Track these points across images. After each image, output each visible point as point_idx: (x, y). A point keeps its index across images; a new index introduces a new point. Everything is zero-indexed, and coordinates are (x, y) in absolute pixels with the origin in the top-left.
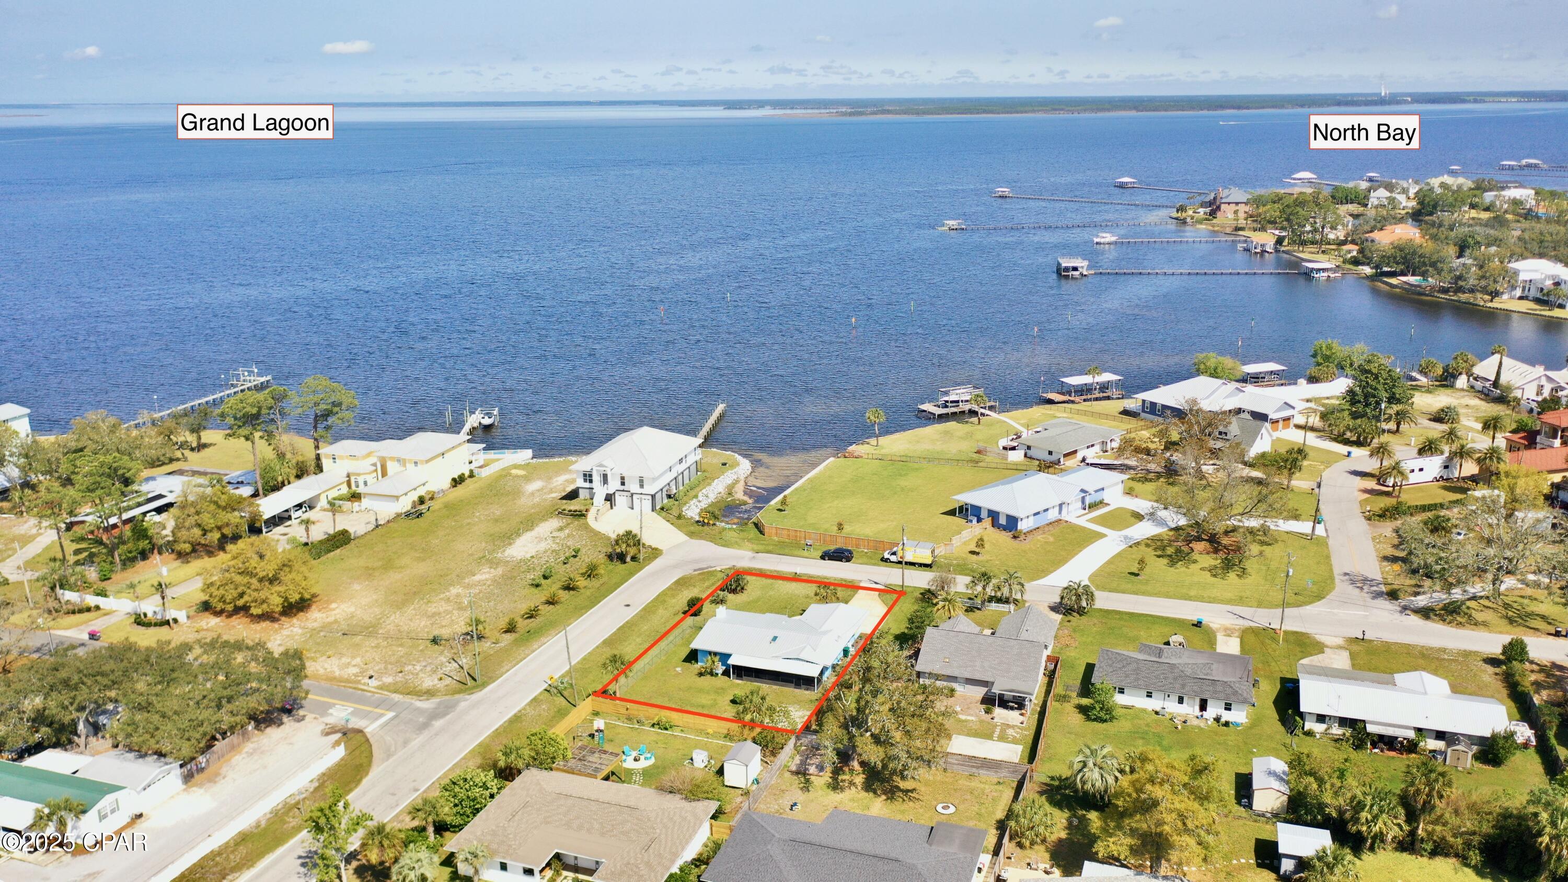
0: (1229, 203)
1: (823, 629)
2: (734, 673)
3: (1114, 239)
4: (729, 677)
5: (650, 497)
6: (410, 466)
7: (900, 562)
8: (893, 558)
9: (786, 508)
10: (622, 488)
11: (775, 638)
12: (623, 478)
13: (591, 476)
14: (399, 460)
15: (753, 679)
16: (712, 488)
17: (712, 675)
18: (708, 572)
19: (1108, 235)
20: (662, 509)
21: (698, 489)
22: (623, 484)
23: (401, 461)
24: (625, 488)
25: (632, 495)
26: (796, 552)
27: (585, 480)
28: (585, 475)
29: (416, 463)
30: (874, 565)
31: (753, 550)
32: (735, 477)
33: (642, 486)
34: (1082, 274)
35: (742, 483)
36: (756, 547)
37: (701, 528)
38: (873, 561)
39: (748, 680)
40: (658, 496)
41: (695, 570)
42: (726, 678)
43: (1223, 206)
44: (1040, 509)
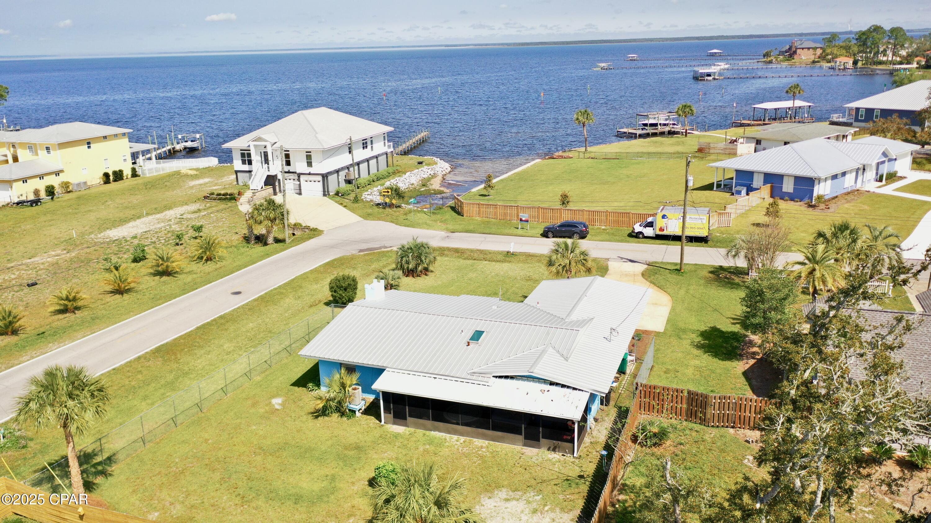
0: (803, 49)
1: (574, 317)
2: (387, 410)
3: (727, 66)
4: (379, 418)
5: (320, 178)
6: (42, 153)
7: (658, 237)
8: (649, 232)
9: (492, 192)
10: (287, 168)
11: (477, 335)
12: (287, 156)
13: (249, 155)
14: (30, 148)
15: (429, 423)
16: (402, 179)
17: (343, 414)
18: (379, 253)
19: (722, 64)
20: (337, 194)
21: (386, 180)
22: (288, 163)
23: (32, 147)
24: (291, 168)
25: (299, 175)
26: (507, 231)
27: (244, 162)
28: (243, 155)
29: (48, 148)
30: (622, 241)
31: (447, 230)
32: (432, 173)
33: (310, 164)
34: (714, 79)
35: (439, 178)
36: (451, 227)
37: (381, 210)
38: (617, 238)
39: (417, 426)
40: (332, 179)
41: (361, 251)
42: (372, 420)
43: (798, 51)
44: (839, 171)
